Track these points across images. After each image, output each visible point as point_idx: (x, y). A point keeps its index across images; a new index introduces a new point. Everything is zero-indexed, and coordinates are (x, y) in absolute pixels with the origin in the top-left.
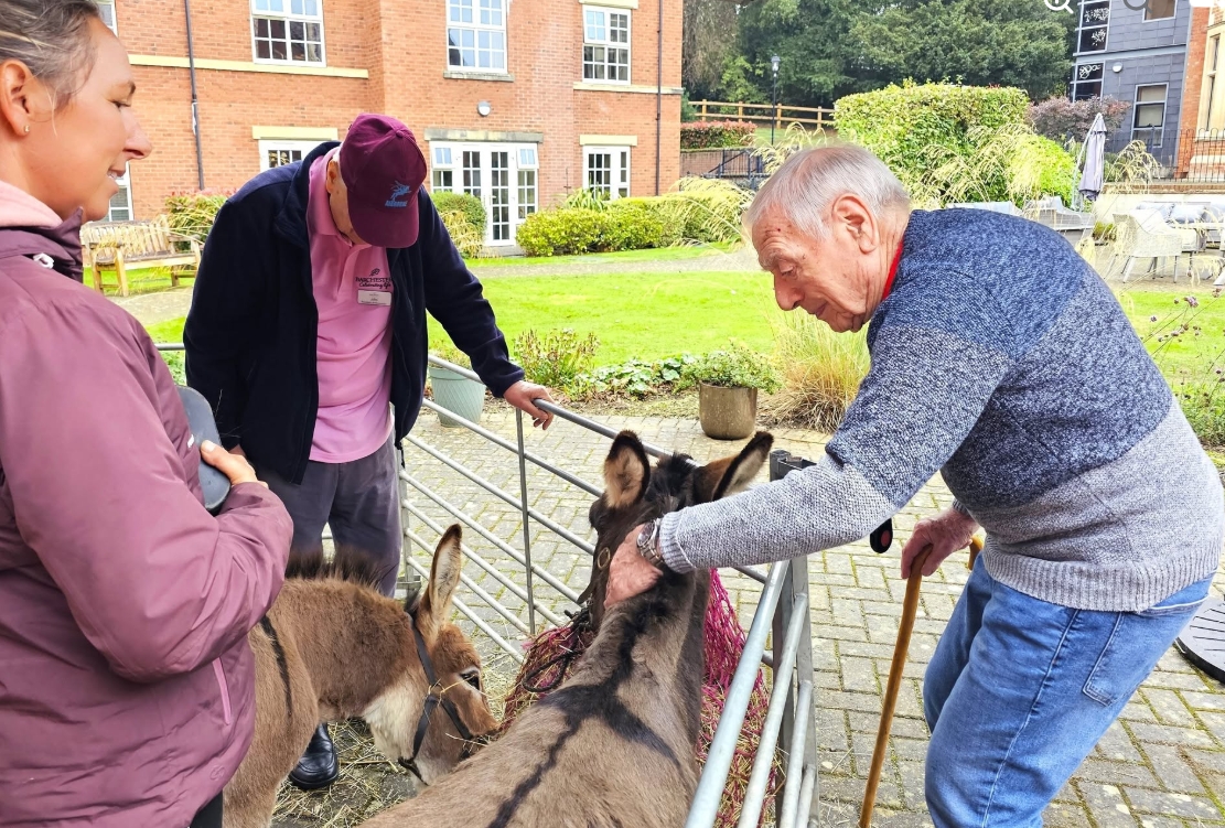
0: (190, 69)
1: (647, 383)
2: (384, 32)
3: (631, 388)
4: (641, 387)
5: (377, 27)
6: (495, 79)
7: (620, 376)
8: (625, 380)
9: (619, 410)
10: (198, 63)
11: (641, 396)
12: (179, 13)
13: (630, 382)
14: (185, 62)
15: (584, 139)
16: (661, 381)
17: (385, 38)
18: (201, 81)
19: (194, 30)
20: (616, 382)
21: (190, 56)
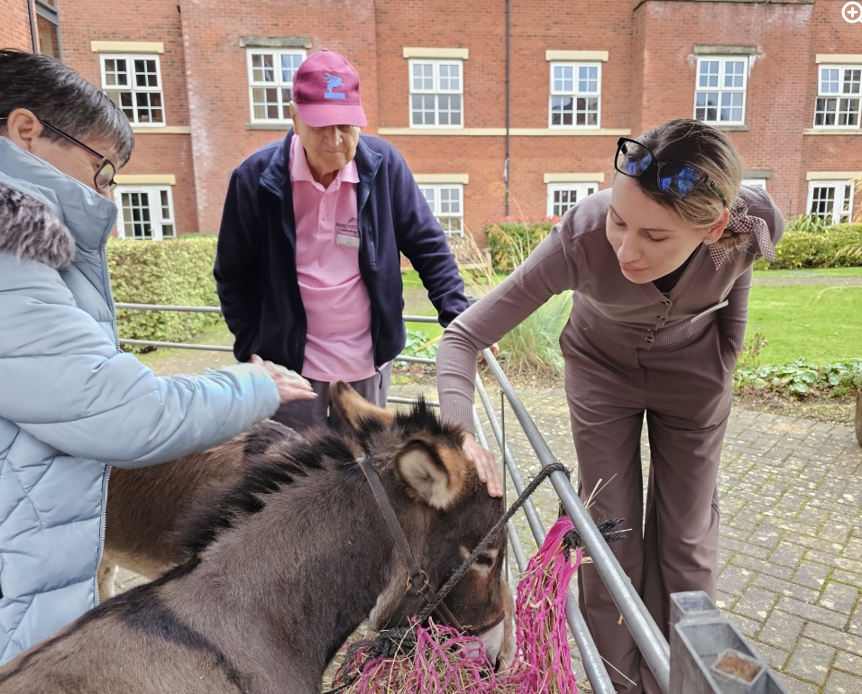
0: (507, 137)
1: (810, 385)
2: (645, 99)
3: (792, 388)
4: (802, 389)
5: (640, 96)
6: (733, 129)
7: (783, 375)
8: (785, 380)
9: (774, 408)
10: (513, 132)
11: (801, 397)
12: (503, 98)
13: (792, 382)
14: (502, 132)
15: (810, 175)
16: (827, 384)
17: (645, 103)
18: (513, 144)
19: (511, 109)
20: (776, 380)
21: (507, 127)
